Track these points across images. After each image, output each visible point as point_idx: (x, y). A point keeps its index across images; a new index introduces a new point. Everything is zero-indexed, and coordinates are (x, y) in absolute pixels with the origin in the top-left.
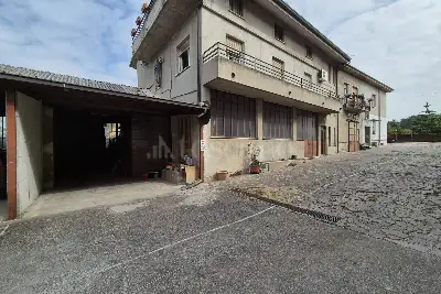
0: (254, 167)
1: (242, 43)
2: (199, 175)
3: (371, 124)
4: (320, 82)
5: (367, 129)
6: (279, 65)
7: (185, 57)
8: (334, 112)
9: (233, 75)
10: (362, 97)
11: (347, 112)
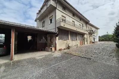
0: (68, 48)
1: (65, 17)
2: (56, 49)
3: (95, 37)
4: (83, 27)
5: (94, 38)
6: (74, 23)
7: (51, 20)
8: (86, 34)
9: (64, 25)
10: (93, 31)
11: (89, 34)
